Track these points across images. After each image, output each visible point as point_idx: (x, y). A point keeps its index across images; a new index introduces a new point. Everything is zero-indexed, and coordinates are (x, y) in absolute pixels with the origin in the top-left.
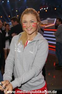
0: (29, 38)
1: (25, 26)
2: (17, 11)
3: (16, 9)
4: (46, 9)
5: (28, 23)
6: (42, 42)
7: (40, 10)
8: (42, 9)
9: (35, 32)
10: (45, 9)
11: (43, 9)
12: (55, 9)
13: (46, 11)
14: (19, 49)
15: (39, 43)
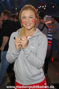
1: (24, 22)
2: (16, 9)
3: (16, 7)
5: (27, 18)
7: (39, 8)
8: (41, 7)
12: (53, 7)
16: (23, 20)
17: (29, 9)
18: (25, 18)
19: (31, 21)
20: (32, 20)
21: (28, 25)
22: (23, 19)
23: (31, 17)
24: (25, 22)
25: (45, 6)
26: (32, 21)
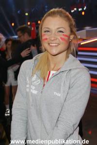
0: (52, 66)
4: (83, 10)
5: (53, 32)
6: (78, 73)
7: (72, 11)
8: (75, 9)
9: (66, 52)
10: (80, 10)
11: (78, 9)
13: (83, 13)
14: (34, 88)
15: (72, 76)
16: (44, 35)
17: (59, 16)
18: (48, 31)
19: (59, 38)
20: (63, 37)
21: (52, 45)
22: (45, 33)
23: (61, 31)
24: (48, 40)
25: (85, 9)
26: (61, 38)
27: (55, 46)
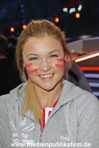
13: (78, 16)
27: (50, 77)
